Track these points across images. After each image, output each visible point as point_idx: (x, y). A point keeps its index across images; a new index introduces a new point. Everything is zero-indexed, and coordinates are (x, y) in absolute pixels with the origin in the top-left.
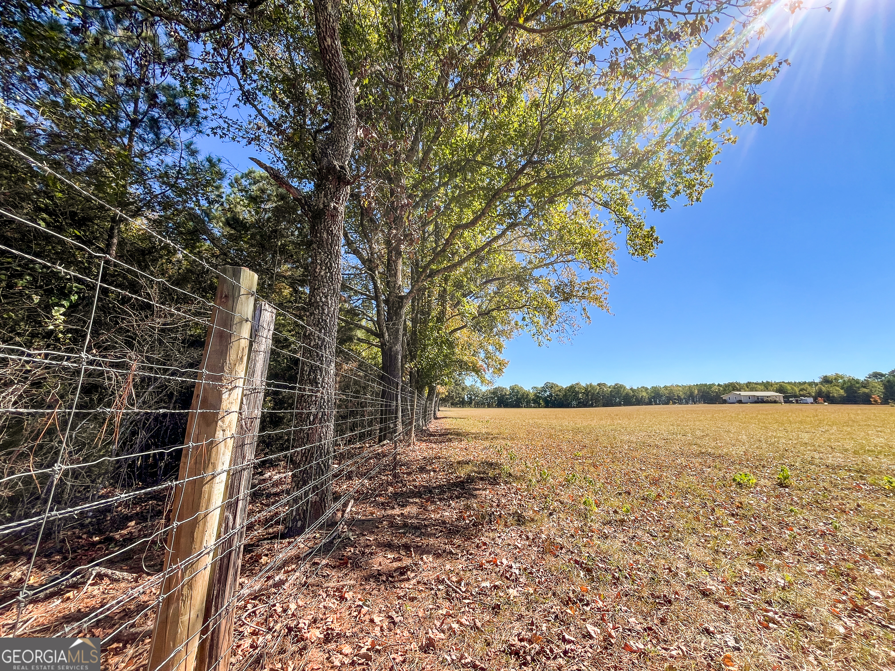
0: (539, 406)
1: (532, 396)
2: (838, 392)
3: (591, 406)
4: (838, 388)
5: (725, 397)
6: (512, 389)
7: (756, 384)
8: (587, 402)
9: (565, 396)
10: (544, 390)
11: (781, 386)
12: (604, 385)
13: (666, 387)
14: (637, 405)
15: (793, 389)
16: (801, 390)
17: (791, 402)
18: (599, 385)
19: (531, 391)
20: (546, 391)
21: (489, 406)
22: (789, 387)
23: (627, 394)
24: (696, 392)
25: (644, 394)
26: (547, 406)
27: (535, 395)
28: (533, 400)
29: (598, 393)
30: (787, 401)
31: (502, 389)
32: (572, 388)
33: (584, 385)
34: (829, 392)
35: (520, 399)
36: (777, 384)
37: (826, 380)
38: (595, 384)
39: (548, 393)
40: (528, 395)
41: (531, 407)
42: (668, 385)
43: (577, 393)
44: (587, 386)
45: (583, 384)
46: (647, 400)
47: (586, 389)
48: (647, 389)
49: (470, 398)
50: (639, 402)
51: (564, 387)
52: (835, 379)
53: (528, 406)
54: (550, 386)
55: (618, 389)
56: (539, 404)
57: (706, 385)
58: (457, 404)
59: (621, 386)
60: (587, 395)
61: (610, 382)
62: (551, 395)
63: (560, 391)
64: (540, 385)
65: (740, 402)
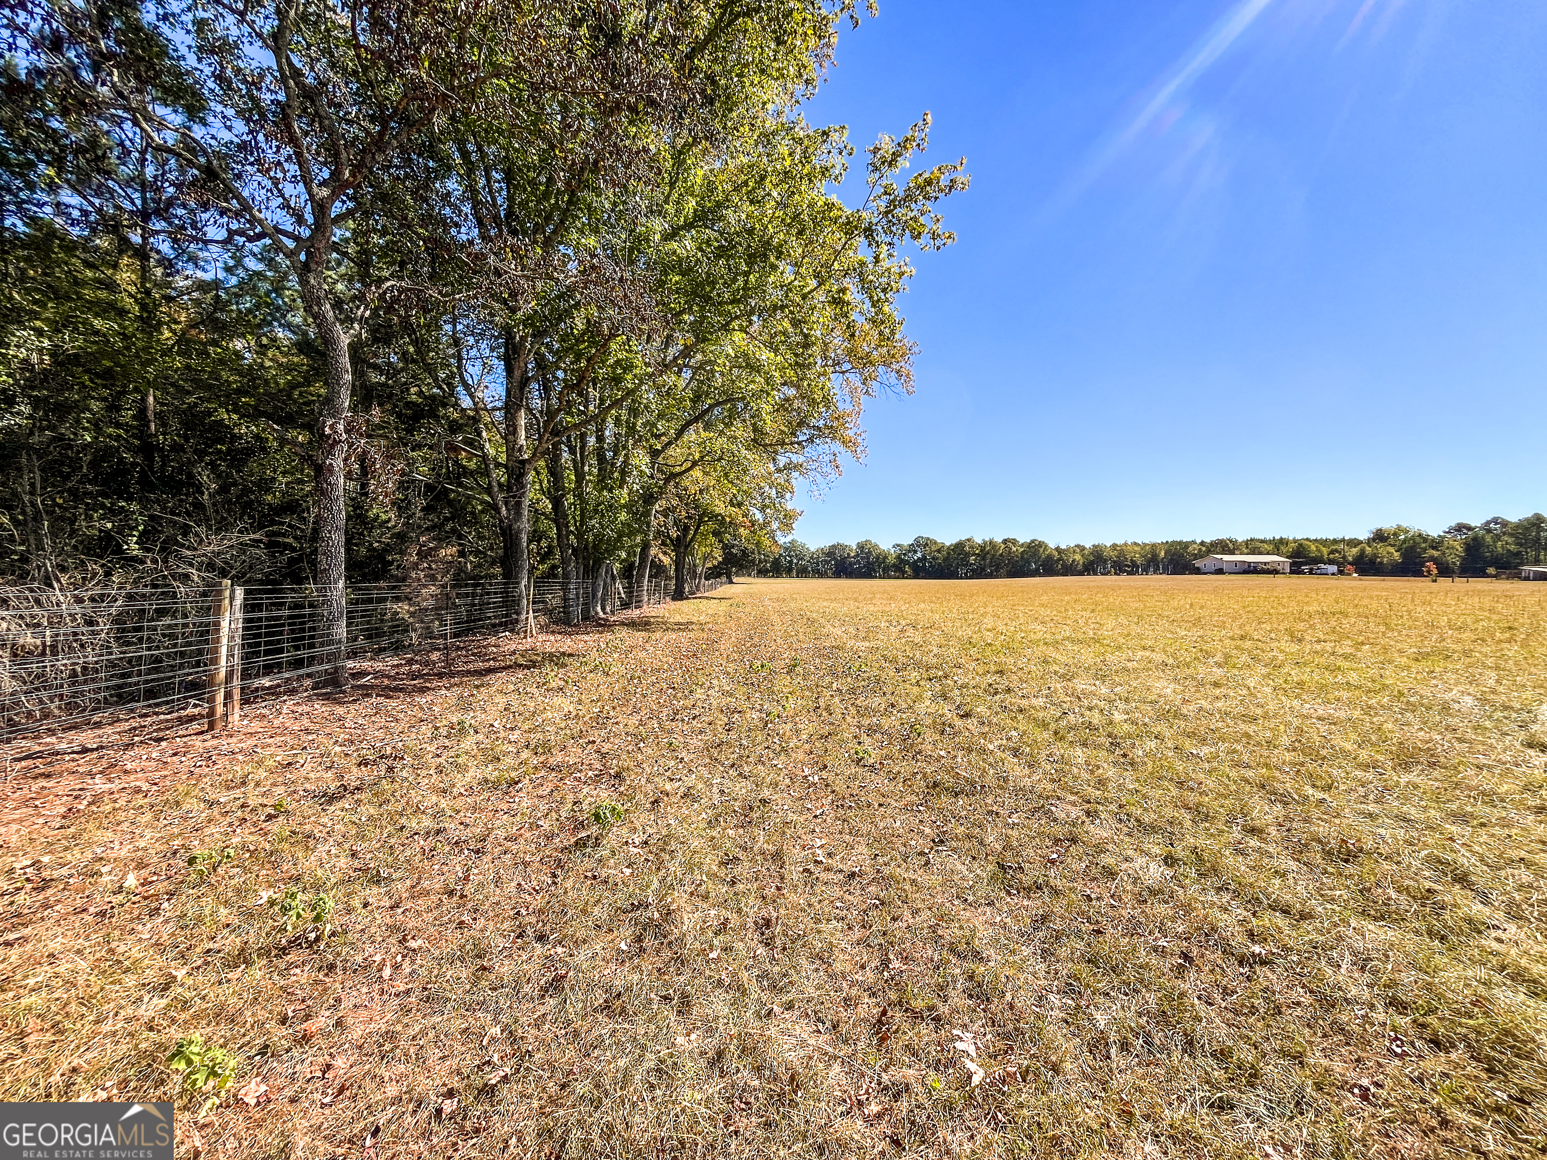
0: (902, 575)
1: (891, 560)
2: (1390, 554)
3: (990, 576)
4: (1392, 550)
5: (1198, 563)
6: (861, 546)
7: (1262, 541)
8: (983, 569)
9: (946, 559)
10: (912, 549)
11: (1301, 545)
12: (1014, 542)
13: (1114, 546)
14: (1065, 574)
15: (1319, 550)
16: (1332, 552)
17: (1302, 572)
18: (1005, 541)
19: (892, 551)
20: (916, 552)
21: (821, 575)
22: (1313, 548)
23: (1050, 557)
24: (1162, 554)
25: (1078, 557)
26: (916, 576)
27: (898, 557)
28: (894, 565)
29: (1001, 555)
30: (1296, 570)
31: (843, 547)
32: (960, 546)
33: (980, 541)
34: (1375, 556)
35: (873, 563)
36: (1295, 541)
37: (1380, 537)
38: (999, 539)
39: (919, 555)
40: (886, 557)
41: (890, 577)
42: (1120, 542)
43: (967, 555)
44: (985, 543)
45: (978, 540)
46: (1080, 567)
47: (982, 548)
48: (1083, 548)
49: (791, 562)
50: (1069, 570)
51: (948, 544)
52: (1395, 534)
53: (886, 576)
54: (922, 543)
55: (1034, 547)
56: (904, 572)
57: (1180, 543)
58: (767, 571)
59: (1041, 544)
60: (984, 559)
61: (1024, 538)
62: (924, 558)
63: (939, 551)
64: (907, 540)
65: (1220, 571)
